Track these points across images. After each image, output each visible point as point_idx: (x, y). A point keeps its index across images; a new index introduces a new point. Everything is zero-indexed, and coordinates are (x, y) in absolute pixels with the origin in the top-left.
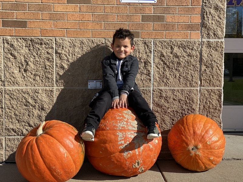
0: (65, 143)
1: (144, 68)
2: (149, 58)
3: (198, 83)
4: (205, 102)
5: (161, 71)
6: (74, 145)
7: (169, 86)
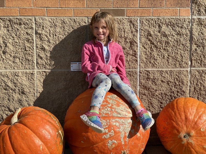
0: (41, 133)
1: (130, 48)
2: (135, 37)
3: (188, 63)
4: (196, 84)
5: (148, 51)
6: (51, 135)
7: (156, 67)
